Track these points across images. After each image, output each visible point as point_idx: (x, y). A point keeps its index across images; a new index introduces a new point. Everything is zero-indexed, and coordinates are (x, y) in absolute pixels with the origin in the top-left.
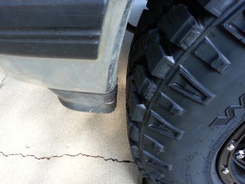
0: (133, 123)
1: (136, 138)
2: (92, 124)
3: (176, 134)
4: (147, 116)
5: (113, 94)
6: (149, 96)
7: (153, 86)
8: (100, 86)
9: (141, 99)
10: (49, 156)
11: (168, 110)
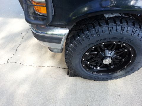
0: (66, 54)
1: (66, 58)
2: (53, 57)
3: (73, 56)
4: (68, 53)
5: (62, 49)
6: (68, 50)
7: (69, 48)
8: (60, 48)
9: (67, 50)
10: (41, 66)
11: (71, 52)
